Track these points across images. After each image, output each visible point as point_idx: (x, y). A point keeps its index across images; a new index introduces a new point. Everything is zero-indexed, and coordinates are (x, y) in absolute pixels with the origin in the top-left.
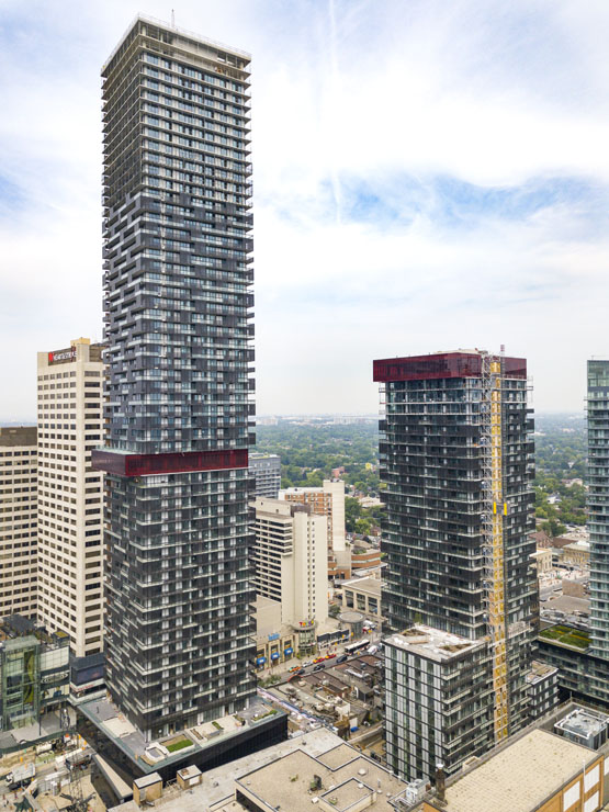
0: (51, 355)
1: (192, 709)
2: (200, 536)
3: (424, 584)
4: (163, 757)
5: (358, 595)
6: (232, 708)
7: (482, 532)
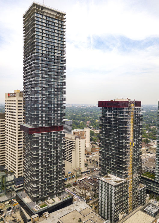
0: (9, 94)
1: (47, 196)
2: (50, 150)
3: (111, 163)
4: (39, 209)
5: (93, 160)
6: (58, 195)
7: (127, 150)
